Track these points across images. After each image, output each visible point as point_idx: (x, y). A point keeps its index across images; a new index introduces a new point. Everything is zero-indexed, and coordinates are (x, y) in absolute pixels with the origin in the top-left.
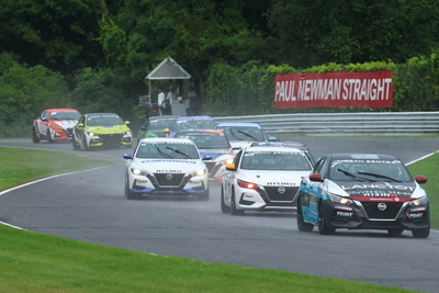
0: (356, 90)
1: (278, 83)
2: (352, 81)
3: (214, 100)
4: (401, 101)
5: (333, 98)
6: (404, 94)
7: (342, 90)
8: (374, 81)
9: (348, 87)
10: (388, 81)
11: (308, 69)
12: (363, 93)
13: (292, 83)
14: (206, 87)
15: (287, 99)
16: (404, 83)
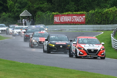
1: (55, 17)
2: (74, 17)
3: (38, 21)
4: (88, 22)
5: (69, 21)
6: (88, 20)
7: (72, 19)
8: (80, 17)
10: (84, 17)
11: (63, 13)
12: (77, 20)
13: (59, 17)
14: (36, 18)
15: (57, 21)
16: (88, 17)
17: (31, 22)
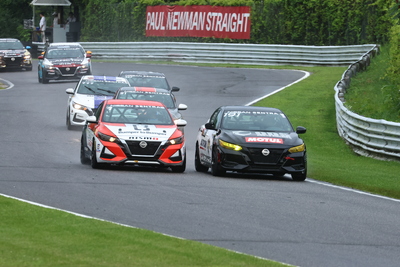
0: (219, 23)
1: (149, 14)
2: (215, 14)
3: (91, 26)
4: (259, 33)
5: (197, 29)
6: (260, 27)
7: (206, 22)
8: (234, 15)
9: (211, 20)
10: (247, 15)
11: (176, 2)
12: (224, 25)
13: (162, 14)
14: (84, 14)
15: (157, 28)
16: (261, 18)
17: (68, 26)
